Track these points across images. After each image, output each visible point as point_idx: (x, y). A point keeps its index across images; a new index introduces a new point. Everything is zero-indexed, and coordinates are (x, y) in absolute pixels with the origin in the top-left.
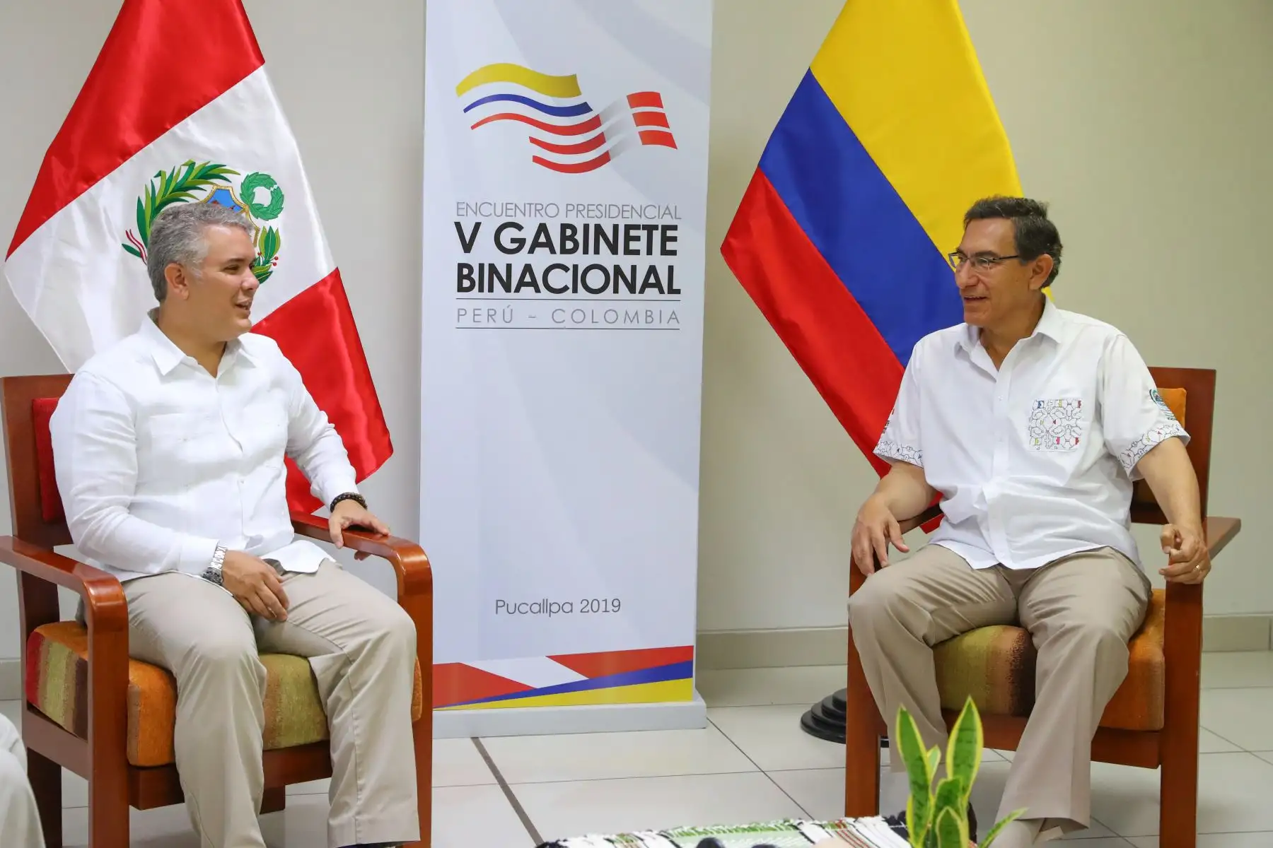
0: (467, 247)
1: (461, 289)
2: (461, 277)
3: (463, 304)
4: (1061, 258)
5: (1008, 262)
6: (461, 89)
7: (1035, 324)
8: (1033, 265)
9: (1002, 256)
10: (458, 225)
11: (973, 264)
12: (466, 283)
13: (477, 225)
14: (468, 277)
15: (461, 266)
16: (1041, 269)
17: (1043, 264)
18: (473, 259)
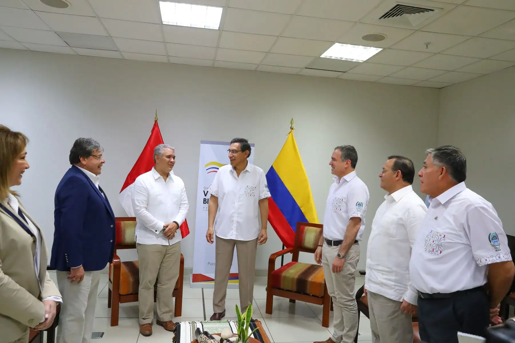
0: (206, 195)
1: (204, 203)
2: (204, 201)
3: (204, 206)
4: (251, 151)
5: (239, 152)
6: (206, 166)
7: (245, 168)
8: (244, 153)
9: (238, 150)
10: (204, 191)
11: (232, 152)
12: (205, 202)
13: (208, 192)
14: (206, 201)
15: (204, 199)
16: (246, 153)
17: (247, 153)
18: (207, 197)
